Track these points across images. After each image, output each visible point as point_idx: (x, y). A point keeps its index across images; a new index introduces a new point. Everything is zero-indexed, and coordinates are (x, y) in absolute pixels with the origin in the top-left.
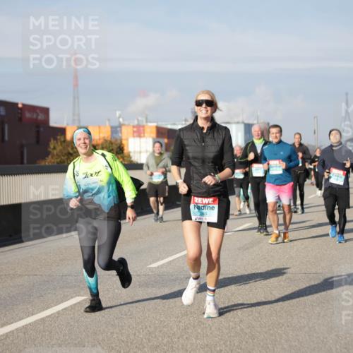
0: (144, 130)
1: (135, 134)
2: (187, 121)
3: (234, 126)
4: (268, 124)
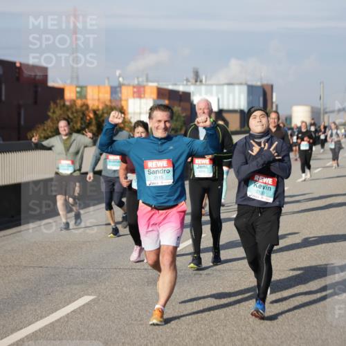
0: (144, 91)
1: (135, 95)
2: (189, 81)
3: (237, 88)
4: (272, 86)
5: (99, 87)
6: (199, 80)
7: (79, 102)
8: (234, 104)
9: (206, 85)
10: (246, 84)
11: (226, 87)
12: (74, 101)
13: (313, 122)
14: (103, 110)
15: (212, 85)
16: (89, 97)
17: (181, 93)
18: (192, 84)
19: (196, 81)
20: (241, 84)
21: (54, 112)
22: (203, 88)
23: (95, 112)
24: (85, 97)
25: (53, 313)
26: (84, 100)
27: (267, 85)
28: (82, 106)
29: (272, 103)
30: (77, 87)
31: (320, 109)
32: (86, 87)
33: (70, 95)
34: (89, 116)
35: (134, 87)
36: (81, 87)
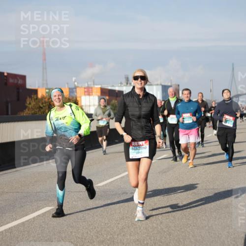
0: (92, 91)
1: (86, 94)
2: (122, 84)
3: (155, 87)
4: (179, 86)
6: (129, 83)
10: (161, 85)
11: (147, 87)
17: (117, 91)
18: (124, 86)
19: (127, 84)
20: (157, 85)
21: (30, 104)
30: (46, 89)
36: (49, 89)
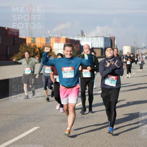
0: (60, 40)
1: (56, 42)
2: (79, 36)
3: (99, 38)
4: (114, 38)
5: (41, 38)
6: (83, 35)
7: (32, 45)
8: (98, 45)
9: (86, 37)
10: (103, 37)
11: (95, 38)
12: (30, 44)
13: (132, 53)
14: (42, 48)
15: (89, 37)
16: (37, 42)
17: (76, 41)
18: (80, 37)
19: (82, 36)
20: (101, 37)
21: (22, 49)
22: (85, 38)
23: (39, 49)
24: (35, 42)
25: (21, 134)
26: (34, 44)
27: (112, 37)
28: (34, 46)
29: (114, 45)
30: (31, 38)
31: (135, 47)
32: (35, 38)
33: (28, 41)
34: (37, 50)
35: (56, 38)
36: (33, 38)
